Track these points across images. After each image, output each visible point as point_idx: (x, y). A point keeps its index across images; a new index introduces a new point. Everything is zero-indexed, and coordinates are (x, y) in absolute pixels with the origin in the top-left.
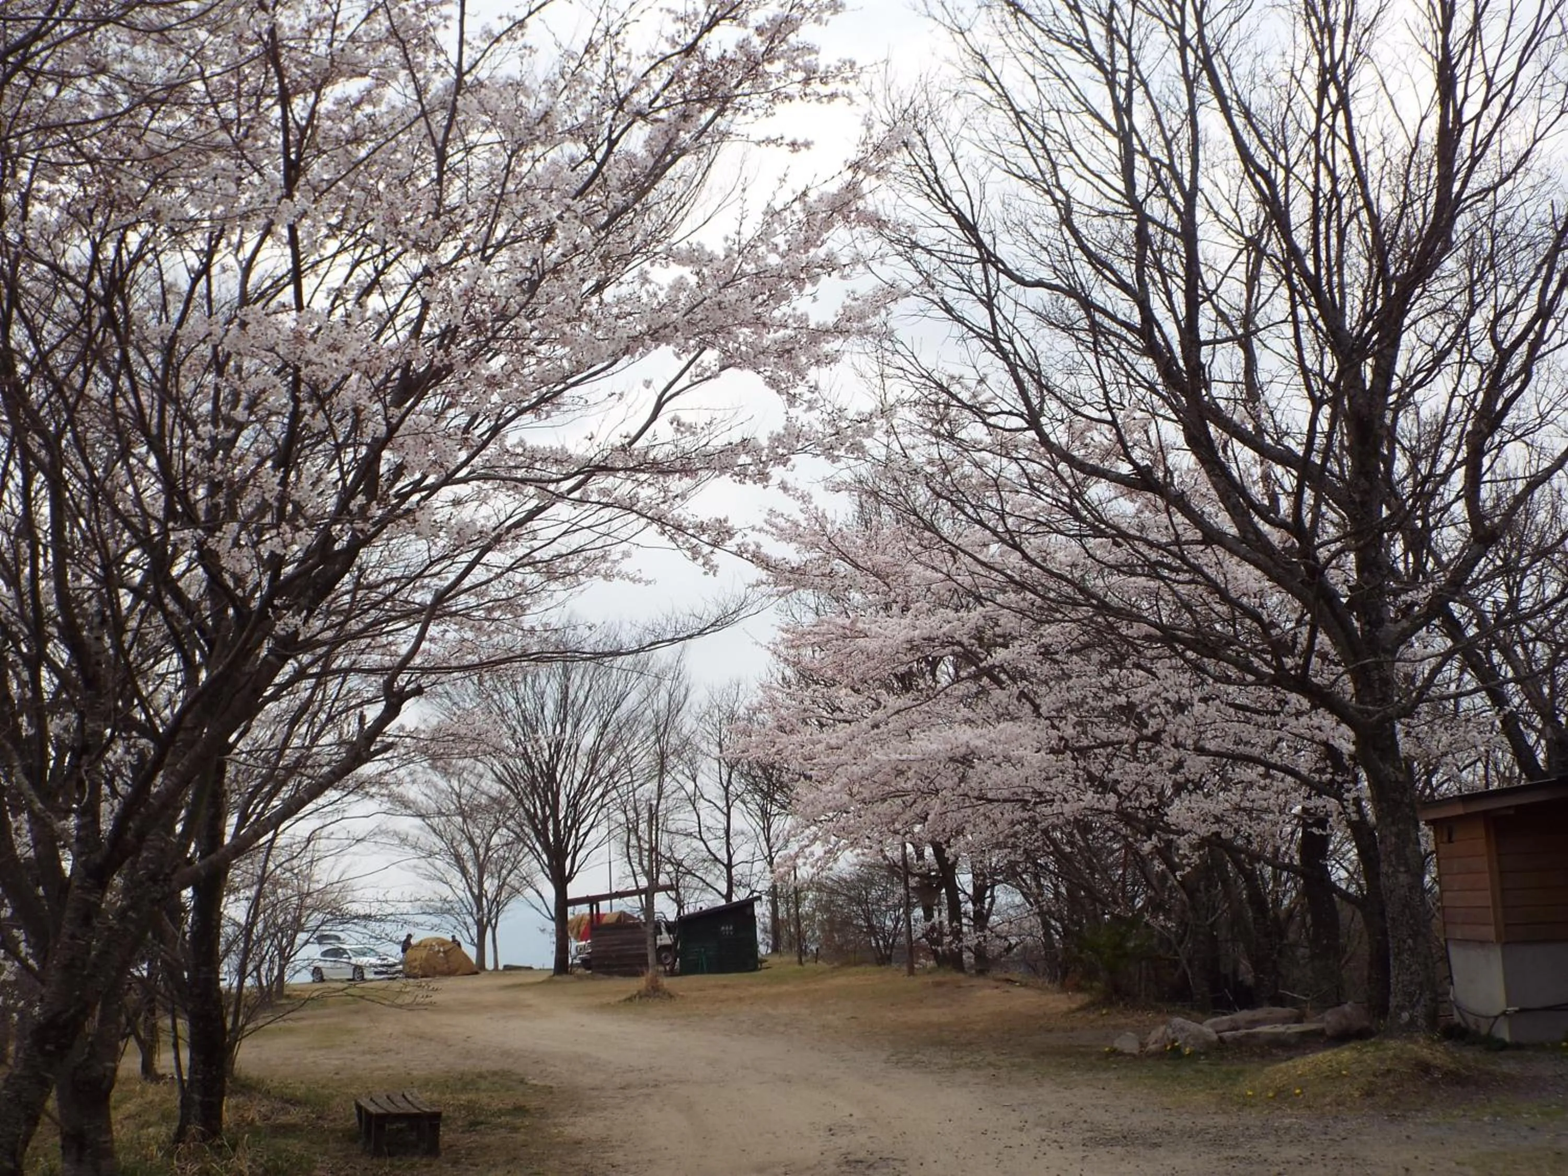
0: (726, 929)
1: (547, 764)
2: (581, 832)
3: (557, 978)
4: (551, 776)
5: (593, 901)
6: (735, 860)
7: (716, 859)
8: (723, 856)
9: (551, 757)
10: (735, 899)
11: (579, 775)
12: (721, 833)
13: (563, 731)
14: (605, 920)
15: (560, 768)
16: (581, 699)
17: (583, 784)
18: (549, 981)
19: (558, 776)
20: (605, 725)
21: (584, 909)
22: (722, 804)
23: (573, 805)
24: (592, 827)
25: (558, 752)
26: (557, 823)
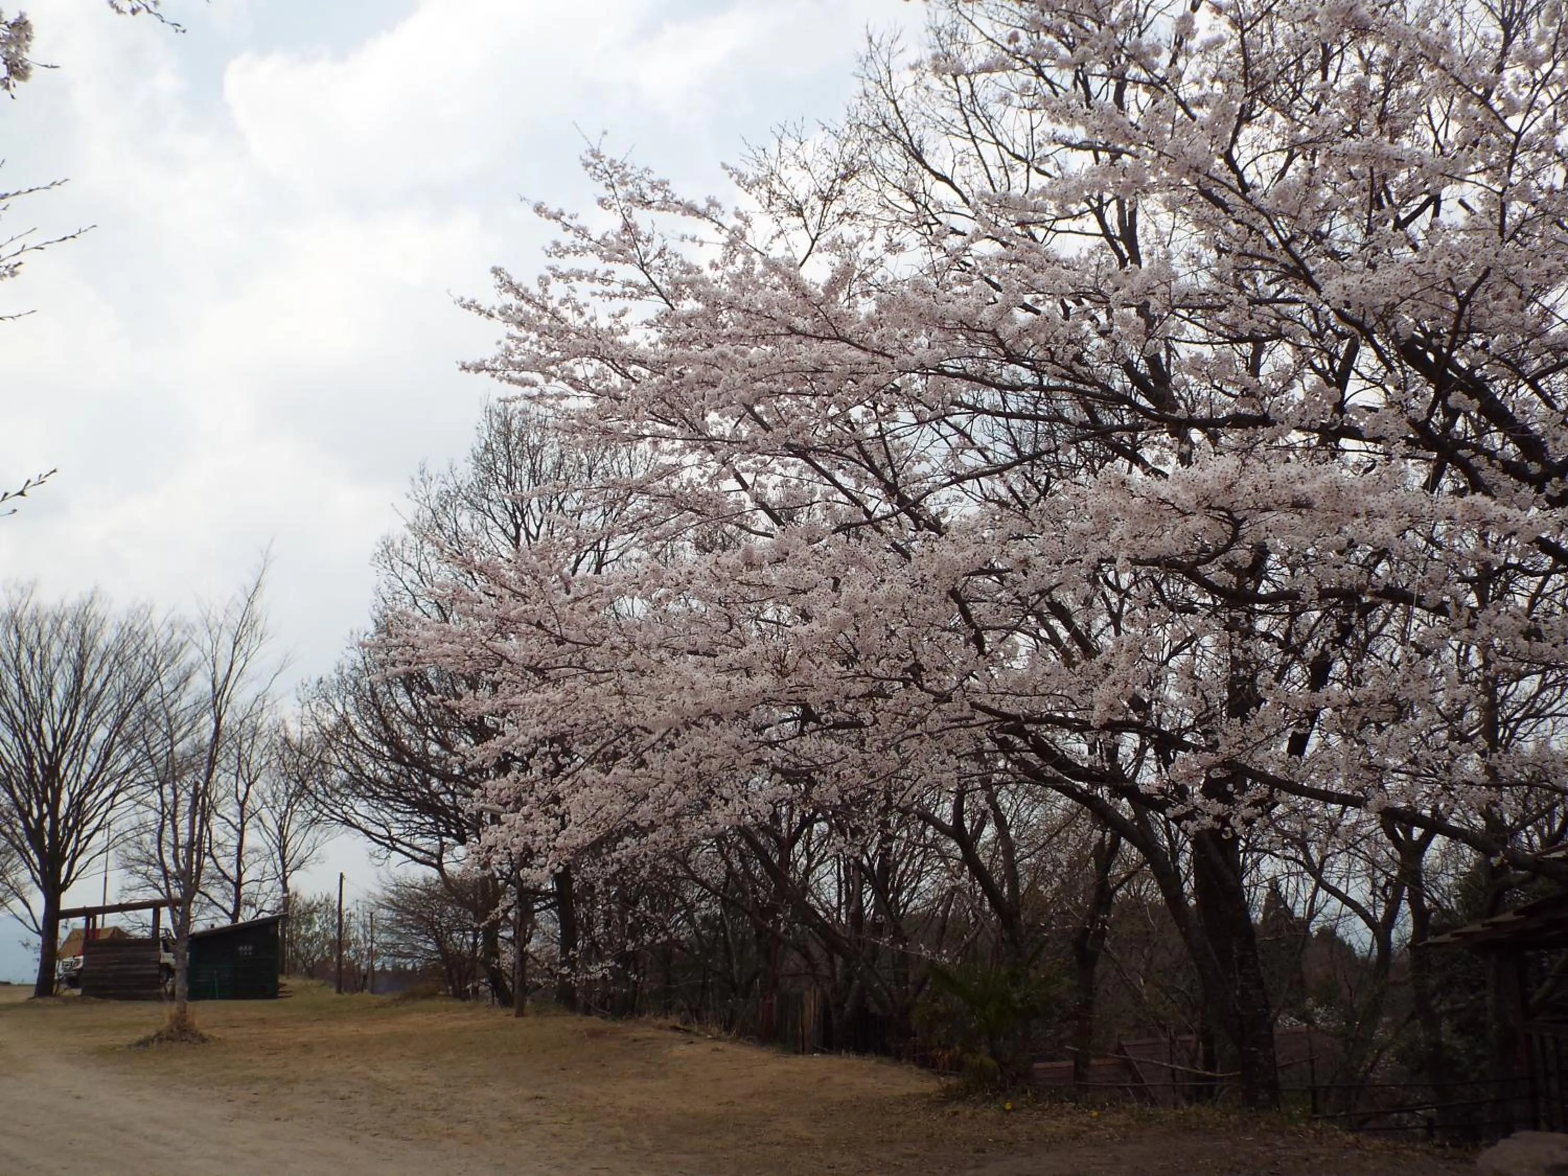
0: (245, 949)
1: (50, 756)
2: (84, 834)
3: (39, 1000)
4: (52, 771)
5: (89, 913)
6: (245, 878)
7: (225, 877)
8: (232, 873)
9: (56, 748)
10: (240, 920)
11: (87, 769)
12: (234, 850)
13: (72, 720)
14: (104, 936)
15: (65, 762)
16: (98, 685)
17: (90, 783)
18: (28, 1004)
19: (62, 772)
20: (125, 716)
21: (79, 922)
22: (236, 821)
23: (77, 805)
24: (97, 829)
25: (64, 743)
26: (55, 822)
